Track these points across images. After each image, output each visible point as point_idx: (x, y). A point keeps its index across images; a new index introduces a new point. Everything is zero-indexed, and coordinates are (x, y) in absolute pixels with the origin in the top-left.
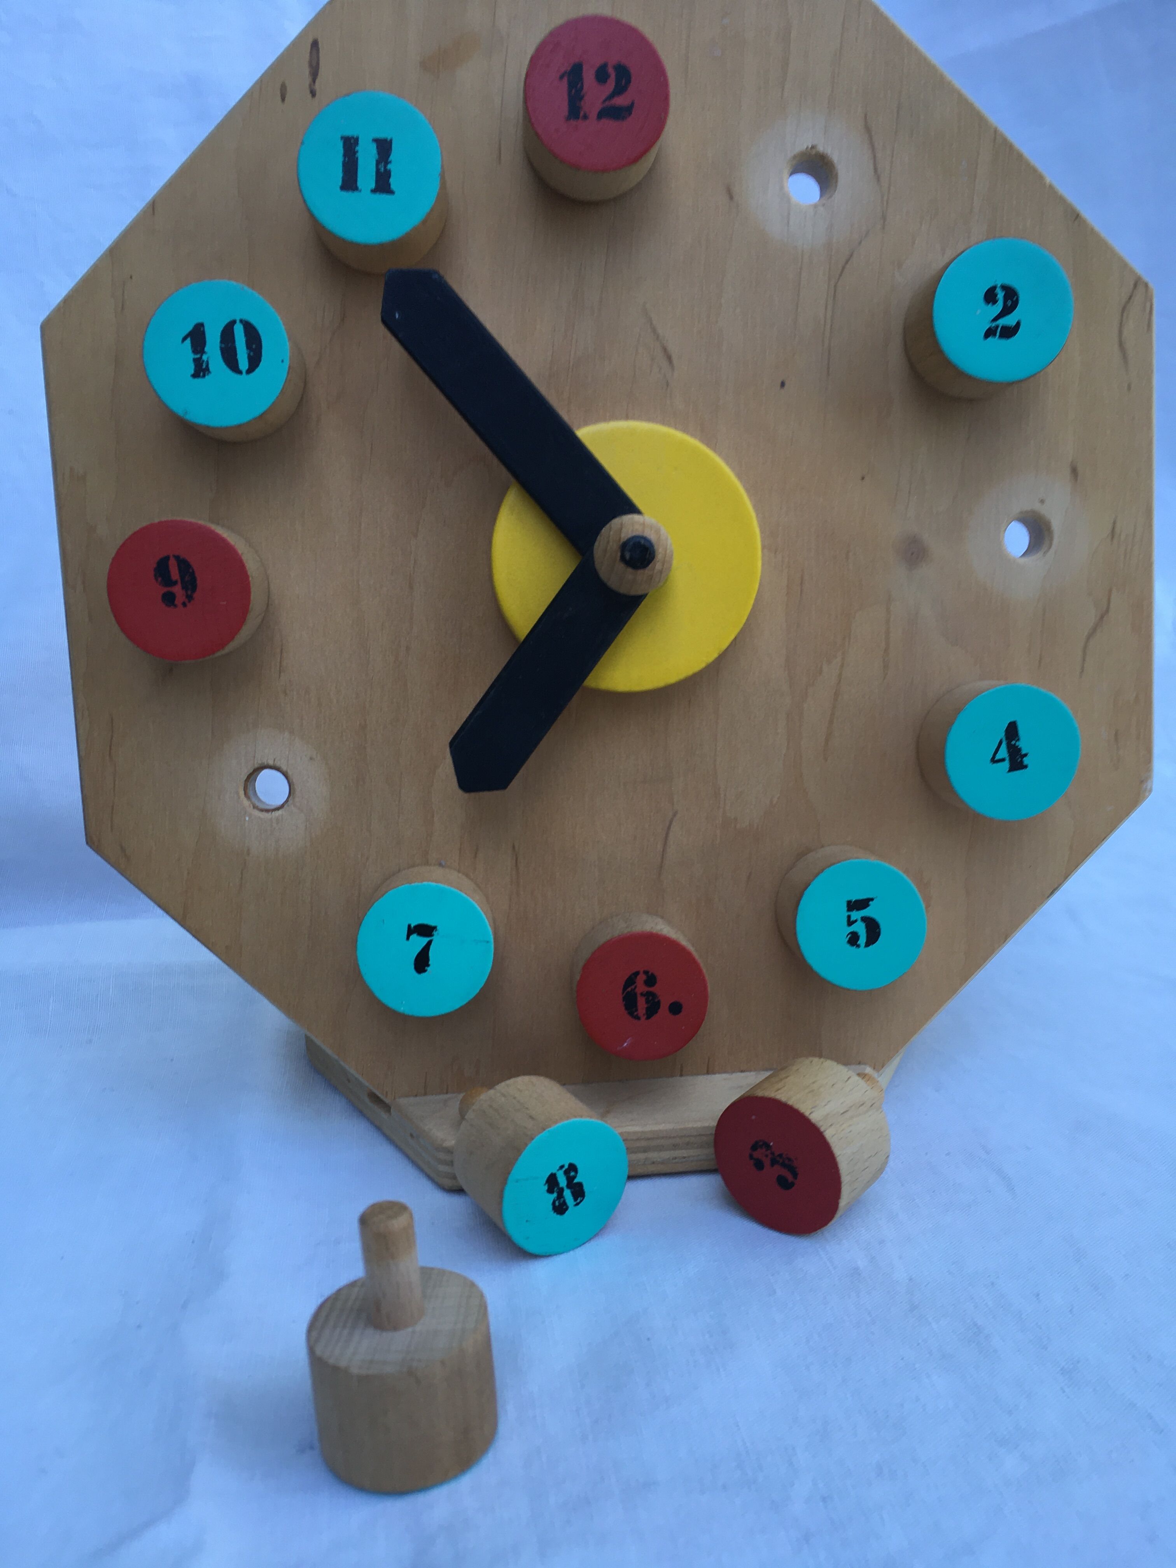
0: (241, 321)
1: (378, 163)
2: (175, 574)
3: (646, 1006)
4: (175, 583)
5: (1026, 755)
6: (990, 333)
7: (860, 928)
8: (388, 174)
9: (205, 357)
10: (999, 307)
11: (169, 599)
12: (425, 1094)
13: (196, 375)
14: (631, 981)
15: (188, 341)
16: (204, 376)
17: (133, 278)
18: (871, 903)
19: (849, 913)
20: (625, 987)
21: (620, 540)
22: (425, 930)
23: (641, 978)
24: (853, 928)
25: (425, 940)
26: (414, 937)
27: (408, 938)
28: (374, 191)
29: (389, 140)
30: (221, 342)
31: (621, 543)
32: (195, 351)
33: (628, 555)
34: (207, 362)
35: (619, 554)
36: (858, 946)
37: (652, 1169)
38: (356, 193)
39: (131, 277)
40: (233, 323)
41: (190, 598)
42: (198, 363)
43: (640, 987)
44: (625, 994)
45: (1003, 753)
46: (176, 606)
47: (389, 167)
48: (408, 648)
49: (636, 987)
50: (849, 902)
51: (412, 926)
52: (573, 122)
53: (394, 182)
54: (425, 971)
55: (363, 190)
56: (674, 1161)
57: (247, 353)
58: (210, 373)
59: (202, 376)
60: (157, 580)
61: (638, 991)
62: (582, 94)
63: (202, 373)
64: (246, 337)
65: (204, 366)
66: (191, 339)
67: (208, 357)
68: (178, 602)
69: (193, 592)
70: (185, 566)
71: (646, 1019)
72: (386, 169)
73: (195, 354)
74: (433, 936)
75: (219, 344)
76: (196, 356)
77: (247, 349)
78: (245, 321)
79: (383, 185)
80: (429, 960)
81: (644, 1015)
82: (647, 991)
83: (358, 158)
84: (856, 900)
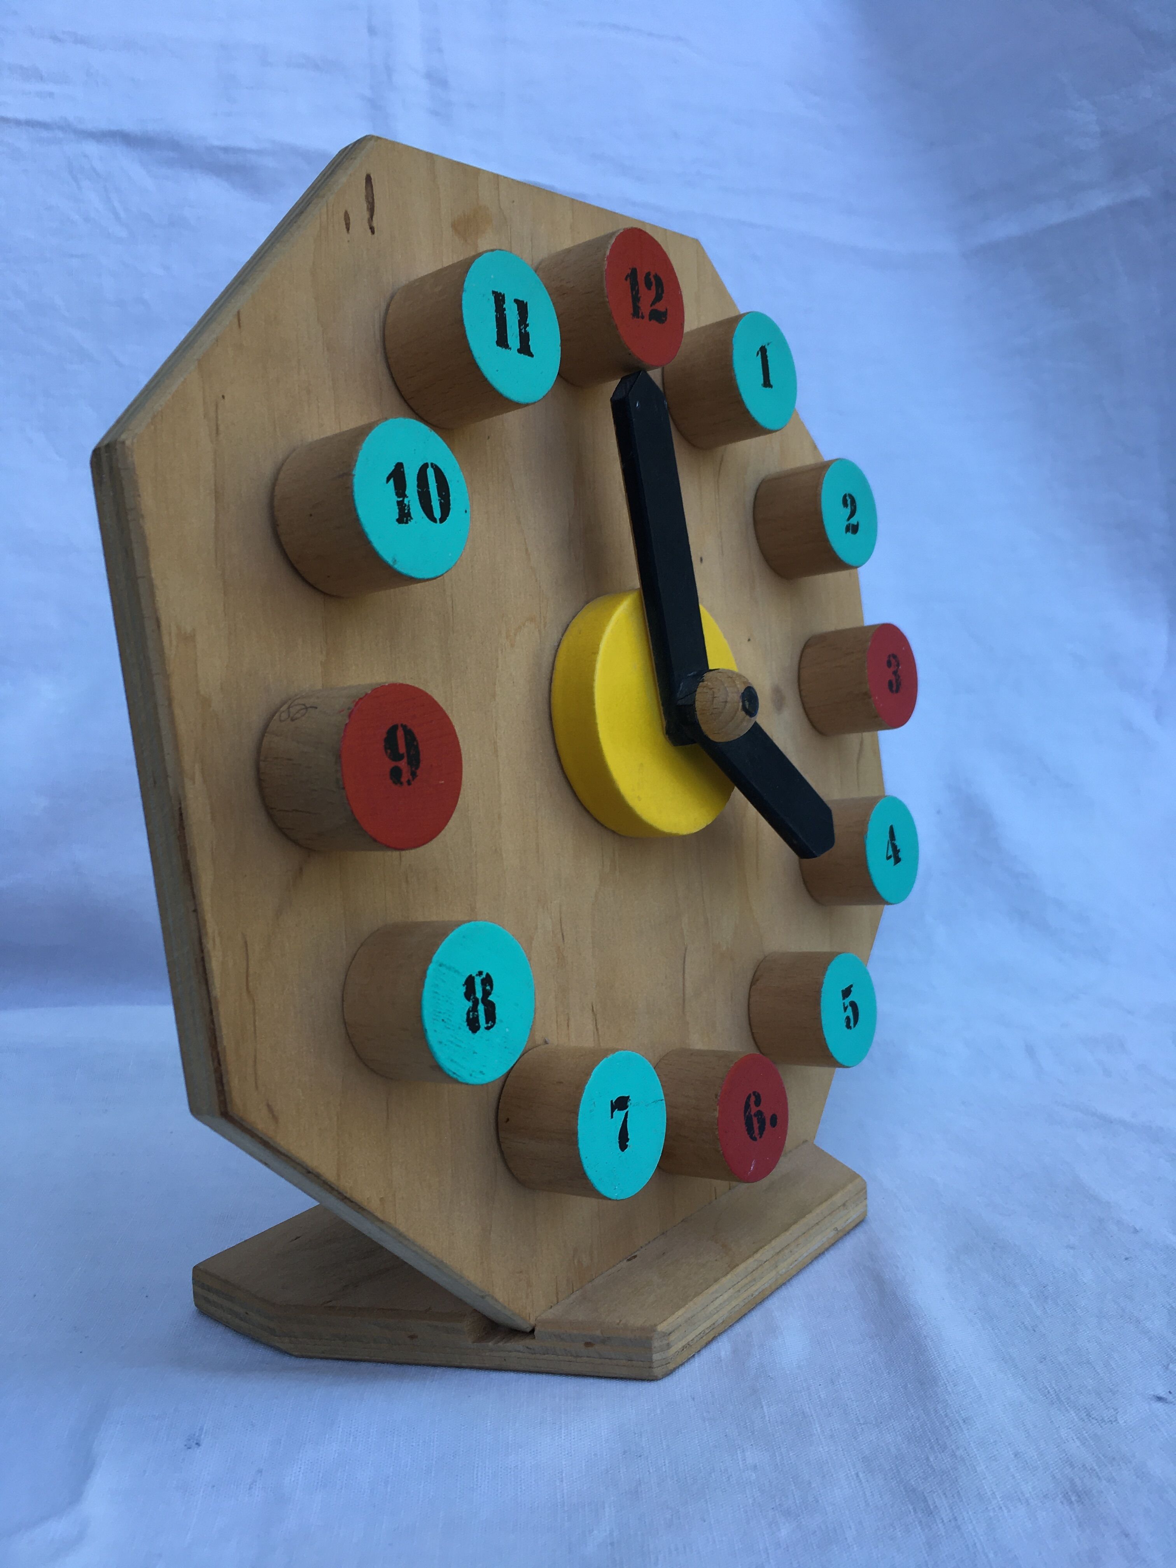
0: (432, 465)
1: (520, 323)
2: (402, 747)
3: (758, 1125)
4: (401, 757)
5: (899, 851)
6: (848, 529)
7: (850, 1012)
8: (527, 336)
9: (406, 501)
10: (848, 511)
11: (396, 776)
12: (558, 1302)
13: (400, 521)
14: (747, 1106)
15: (392, 481)
17: (225, 396)
18: (851, 989)
19: (844, 1001)
20: (745, 1112)
21: (739, 690)
22: (621, 1103)
23: (753, 1099)
24: (847, 1013)
25: (623, 1113)
26: (616, 1112)
28: (518, 351)
29: (525, 302)
30: (418, 486)
31: (741, 693)
32: (398, 494)
33: (746, 705)
34: (409, 506)
35: (741, 704)
36: (851, 1028)
38: (508, 350)
40: (427, 466)
41: (414, 775)
42: (401, 504)
43: (754, 1109)
44: (746, 1120)
45: (891, 853)
46: (401, 783)
47: (528, 329)
49: (750, 1110)
50: (843, 992)
51: (614, 1102)
52: (635, 319)
53: (532, 345)
54: (627, 1147)
55: (512, 348)
57: (439, 500)
58: (412, 518)
59: (405, 521)
60: (386, 752)
61: (752, 1113)
62: (639, 295)
63: (405, 519)
64: (437, 482)
65: (406, 511)
66: (394, 480)
67: (409, 502)
68: (404, 779)
69: (417, 767)
70: (410, 736)
71: (760, 1137)
72: (525, 331)
73: (399, 497)
74: (627, 1107)
75: (416, 488)
76: (399, 499)
77: (439, 495)
78: (435, 465)
79: (525, 347)
80: (627, 1134)
81: (758, 1134)
82: (757, 1111)
83: (506, 315)
84: (845, 989)
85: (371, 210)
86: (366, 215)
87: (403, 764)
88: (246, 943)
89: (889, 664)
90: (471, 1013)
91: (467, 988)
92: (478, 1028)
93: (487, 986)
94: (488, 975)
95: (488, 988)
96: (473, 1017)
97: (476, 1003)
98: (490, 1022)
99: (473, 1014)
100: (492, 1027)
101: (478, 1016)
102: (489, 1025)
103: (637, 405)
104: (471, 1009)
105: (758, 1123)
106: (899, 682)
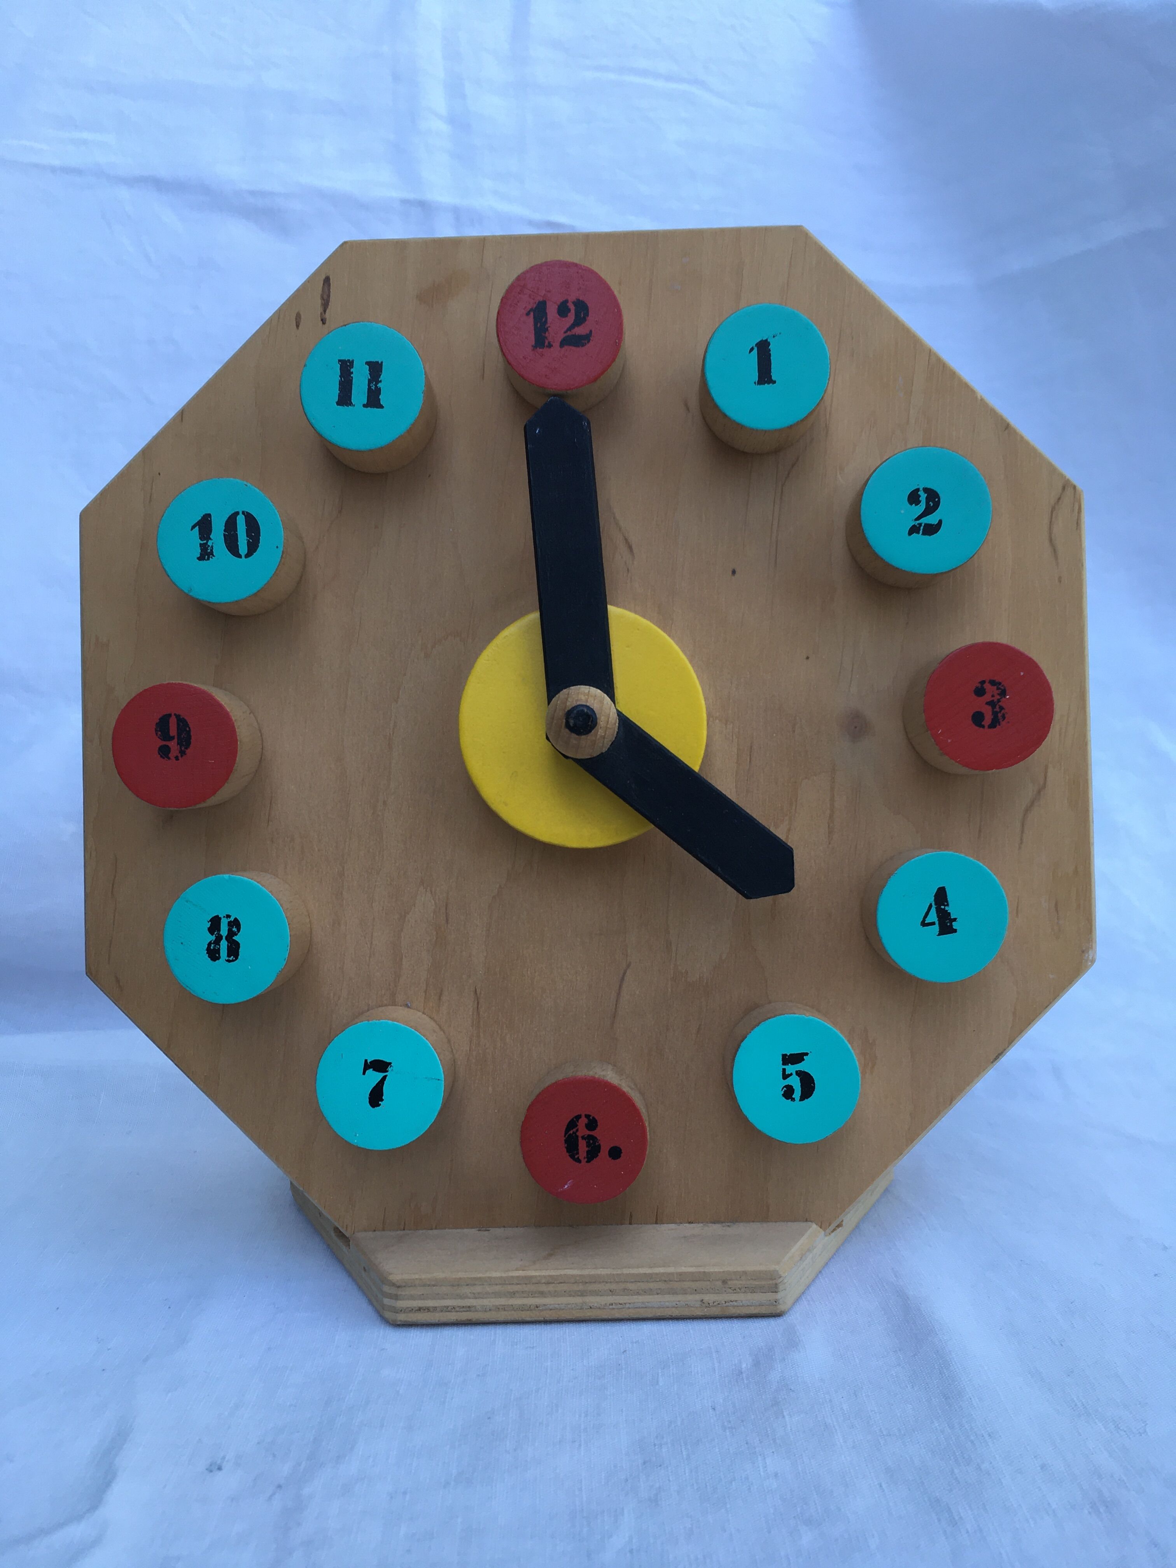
0: (243, 513)
1: (370, 382)
2: (173, 731)
3: (587, 1149)
4: (173, 738)
5: (955, 920)
7: (795, 1082)
8: (378, 391)
9: (210, 543)
10: (922, 507)
11: (164, 752)
12: (383, 1230)
13: (201, 558)
14: (572, 1124)
15: (197, 529)
16: (208, 559)
18: (805, 1057)
19: (784, 1067)
20: (567, 1130)
21: (565, 707)
22: (380, 1066)
23: (583, 1121)
24: (788, 1082)
25: (380, 1075)
26: (370, 1072)
27: (364, 1073)
28: (364, 406)
29: (380, 362)
30: (225, 530)
31: (566, 711)
32: (202, 538)
33: (572, 722)
34: (212, 547)
35: (565, 720)
36: (793, 1100)
37: (588, 1315)
38: (350, 408)
39: (159, 474)
40: (237, 513)
41: (183, 753)
42: (204, 547)
43: (582, 1130)
44: (566, 1137)
45: (933, 917)
46: (169, 759)
47: (379, 385)
48: (385, 803)
49: (577, 1130)
50: (784, 1056)
51: (369, 1061)
52: (539, 350)
53: (383, 399)
54: (379, 1105)
55: (356, 405)
56: (611, 1307)
57: (247, 540)
58: (214, 556)
59: (206, 559)
60: (157, 734)
61: (579, 1134)
62: (547, 326)
63: (206, 557)
64: (246, 526)
65: (209, 551)
66: (199, 528)
67: (213, 543)
68: (172, 755)
69: (187, 747)
70: (183, 724)
71: (587, 1162)
72: (376, 387)
73: (201, 540)
74: (387, 1071)
75: (223, 532)
76: (202, 542)
77: (247, 536)
78: (247, 512)
79: (374, 400)
80: (382, 1095)
81: (585, 1158)
82: (589, 1135)
83: (352, 377)
84: (791, 1055)
85: (325, 304)
86: (320, 310)
87: (173, 745)
89: (980, 692)
90: (213, 945)
91: (211, 925)
92: (219, 958)
93: (233, 928)
94: (236, 920)
95: (235, 929)
96: (214, 949)
97: (219, 939)
98: (232, 957)
99: (215, 946)
100: (233, 961)
101: (219, 949)
102: (231, 959)
103: (537, 431)
104: (212, 942)
105: (587, 1146)
106: (1000, 715)
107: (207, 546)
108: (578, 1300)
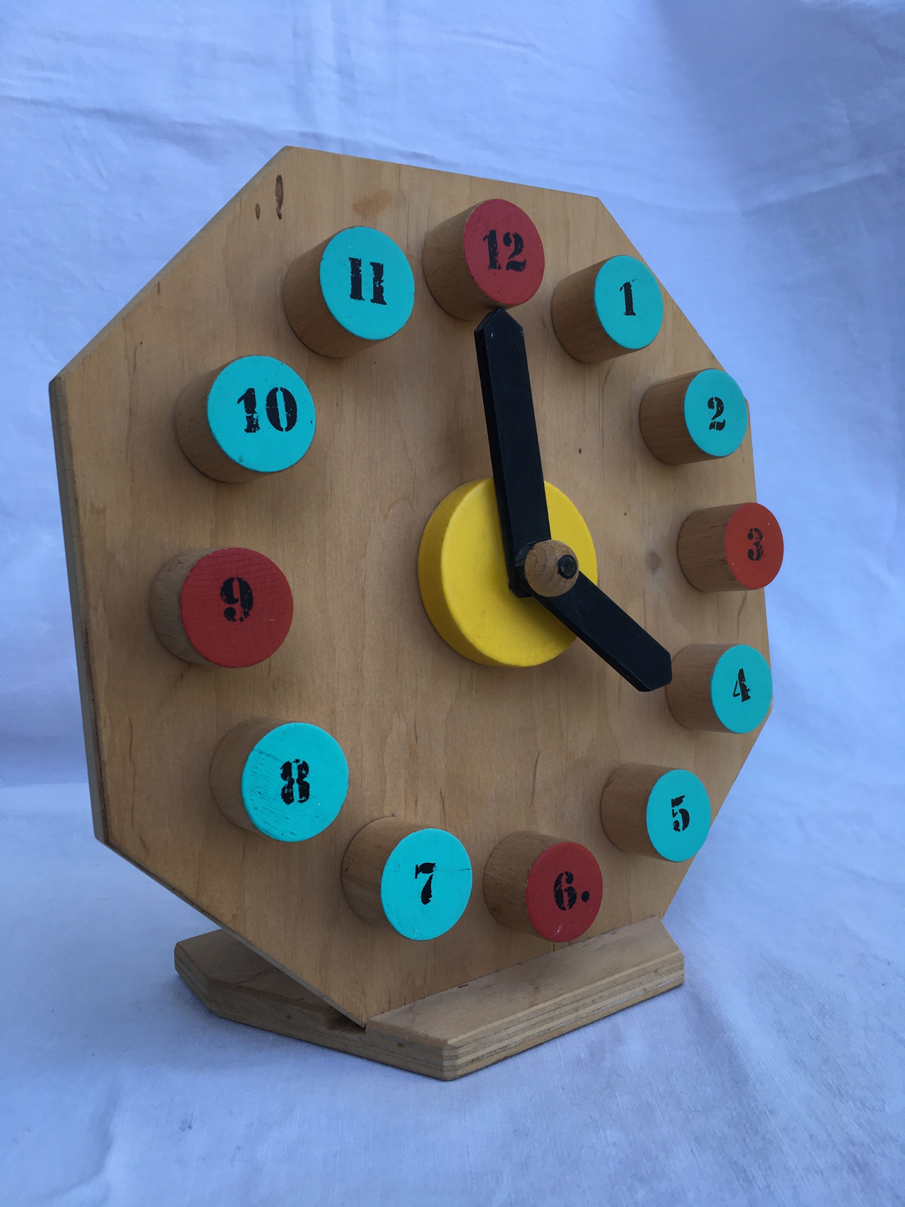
0: (282, 389)
1: (375, 280)
2: (237, 594)
3: (567, 898)
4: (236, 601)
5: (749, 690)
6: (712, 426)
7: (679, 818)
8: (381, 289)
9: (255, 416)
10: (714, 411)
11: (230, 614)
12: (390, 1009)
13: (248, 430)
14: (558, 882)
15: (242, 402)
17: (143, 343)
18: (683, 799)
19: (673, 808)
20: (555, 887)
21: (558, 558)
22: (427, 868)
23: (565, 877)
24: (676, 818)
25: (427, 876)
26: (421, 875)
27: (416, 877)
28: (372, 301)
29: (381, 264)
30: (267, 405)
31: (557, 561)
32: (247, 411)
33: (564, 569)
34: (257, 420)
35: (557, 568)
36: (679, 830)
37: (580, 1023)
38: (361, 301)
40: (276, 390)
41: (246, 614)
42: (250, 420)
43: (565, 885)
44: (555, 892)
45: (739, 690)
46: (234, 620)
47: (382, 284)
49: (561, 886)
50: (672, 800)
51: (419, 866)
52: (492, 270)
53: (385, 296)
54: (429, 901)
55: (365, 299)
56: (593, 1013)
57: (286, 414)
58: (259, 428)
59: (253, 431)
60: (222, 598)
61: (563, 888)
62: (497, 251)
63: (253, 429)
64: (285, 401)
65: (255, 423)
66: (245, 401)
67: (258, 416)
68: (237, 617)
69: (250, 607)
70: (245, 587)
71: (569, 908)
72: (380, 286)
73: (248, 413)
74: (432, 871)
75: (265, 406)
76: (248, 415)
77: (286, 411)
78: (285, 389)
79: (378, 298)
80: (431, 892)
81: (568, 906)
82: (568, 887)
83: (361, 275)
84: (676, 799)
85: (280, 201)
86: (275, 206)
87: (237, 607)
88: (131, 725)
89: (750, 536)
90: (286, 790)
91: (283, 771)
92: (292, 801)
93: (302, 770)
94: (304, 763)
95: (304, 772)
96: (288, 792)
97: (291, 782)
98: (304, 797)
99: (288, 790)
100: (305, 801)
101: (292, 792)
102: (303, 799)
103: (492, 336)
104: (286, 786)
105: (569, 896)
106: (760, 551)
107: (253, 419)
108: (574, 1015)
